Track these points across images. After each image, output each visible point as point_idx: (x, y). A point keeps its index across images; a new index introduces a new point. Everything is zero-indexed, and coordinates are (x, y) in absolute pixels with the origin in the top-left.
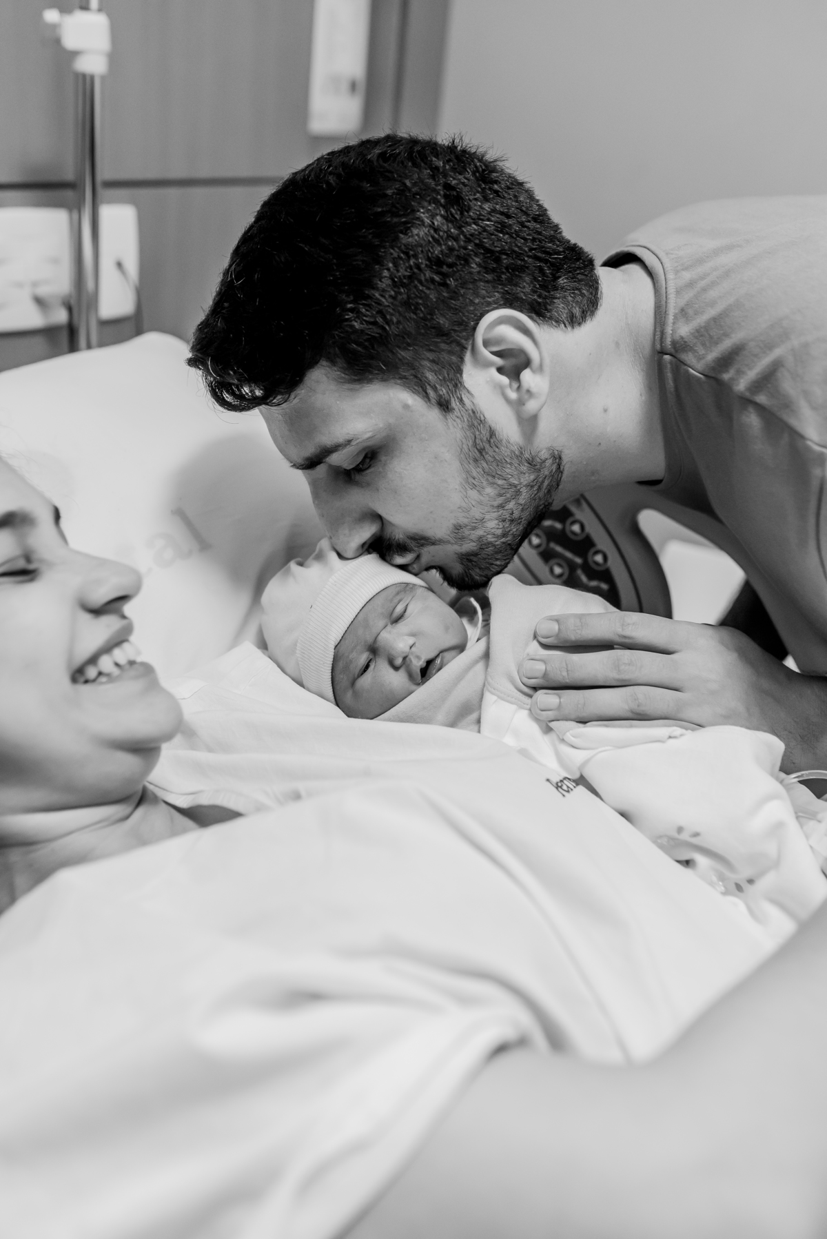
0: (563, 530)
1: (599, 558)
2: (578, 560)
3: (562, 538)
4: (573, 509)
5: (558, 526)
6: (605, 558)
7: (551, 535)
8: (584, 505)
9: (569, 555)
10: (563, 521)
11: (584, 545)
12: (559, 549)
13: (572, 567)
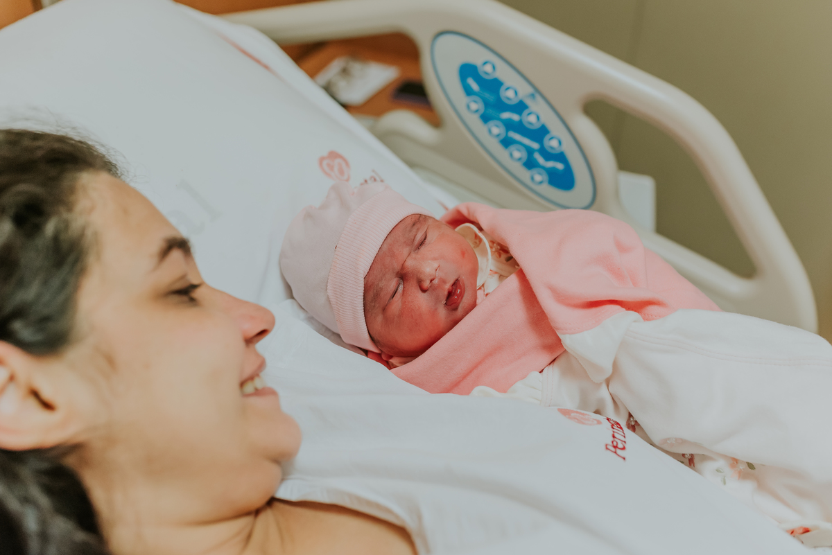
0: (521, 122)
1: (554, 143)
2: (535, 146)
3: (520, 128)
4: (528, 102)
5: (515, 117)
6: (560, 143)
7: (509, 125)
8: (538, 98)
9: (527, 141)
10: (519, 112)
11: (540, 133)
12: (517, 137)
13: (530, 151)
